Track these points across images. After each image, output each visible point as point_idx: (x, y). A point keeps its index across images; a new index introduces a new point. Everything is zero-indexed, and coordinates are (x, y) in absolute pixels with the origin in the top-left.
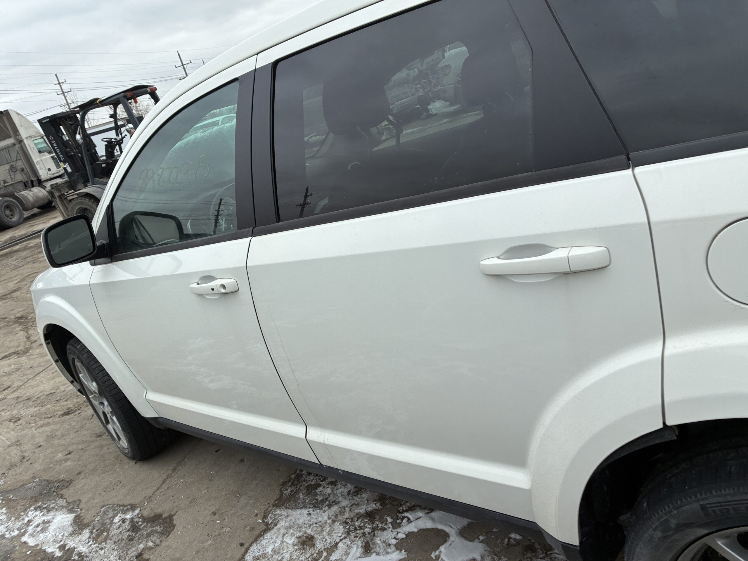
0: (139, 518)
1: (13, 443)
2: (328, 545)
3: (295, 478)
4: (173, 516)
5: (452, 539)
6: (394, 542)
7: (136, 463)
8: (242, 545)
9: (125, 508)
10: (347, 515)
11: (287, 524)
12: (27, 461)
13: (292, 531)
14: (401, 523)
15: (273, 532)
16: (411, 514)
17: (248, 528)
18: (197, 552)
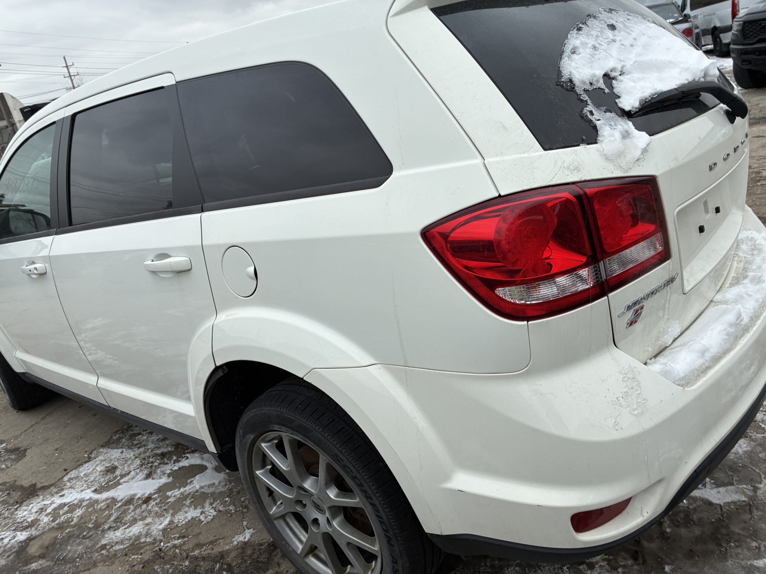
0: (4, 449)
2: (124, 473)
3: (126, 428)
4: (27, 449)
5: (207, 471)
6: (169, 472)
7: (17, 412)
8: (65, 470)
10: (147, 454)
11: (103, 458)
13: (104, 463)
14: (180, 460)
15: (90, 463)
16: (190, 455)
17: (75, 460)
18: (32, 473)
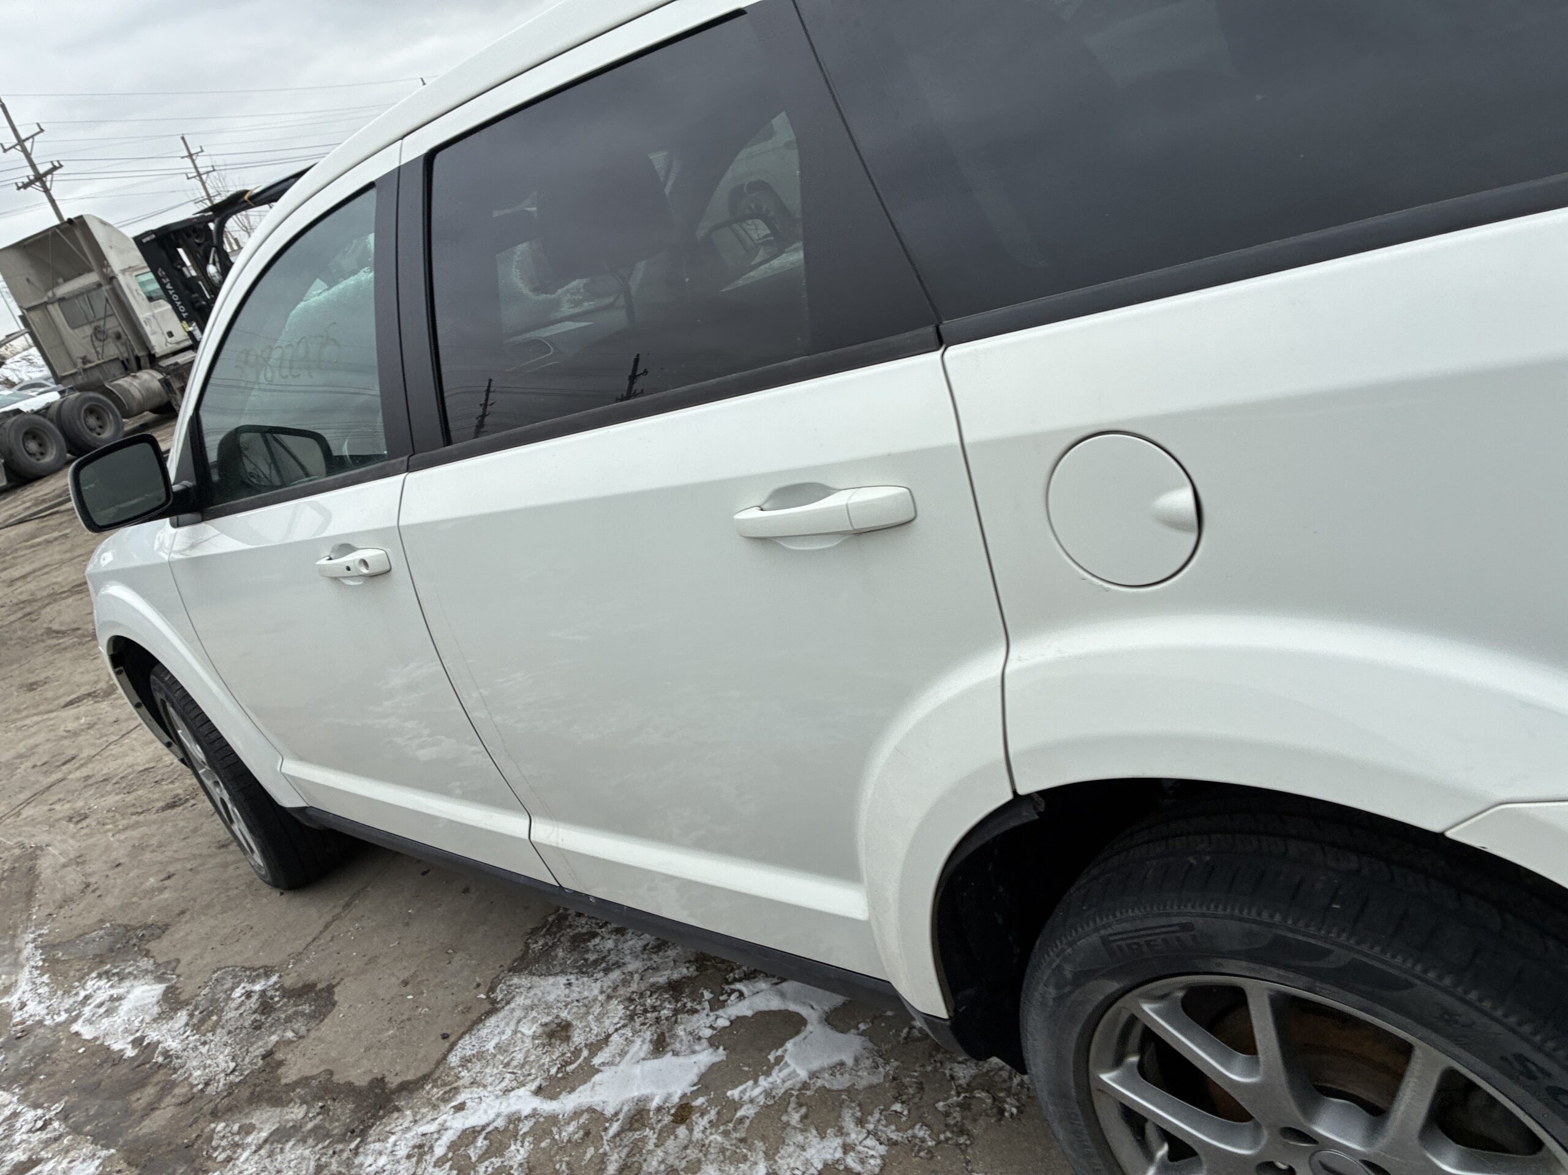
0: (277, 990)
1: (71, 859)
2: (593, 1039)
3: (554, 921)
4: (334, 986)
5: (809, 1028)
6: (708, 1033)
7: (282, 894)
8: (445, 1037)
9: (254, 974)
10: (634, 987)
11: (528, 1002)
12: (94, 891)
13: (534, 1014)
14: (726, 1001)
15: (501, 1015)
16: (746, 986)
17: (460, 1008)
18: (367, 1049)
